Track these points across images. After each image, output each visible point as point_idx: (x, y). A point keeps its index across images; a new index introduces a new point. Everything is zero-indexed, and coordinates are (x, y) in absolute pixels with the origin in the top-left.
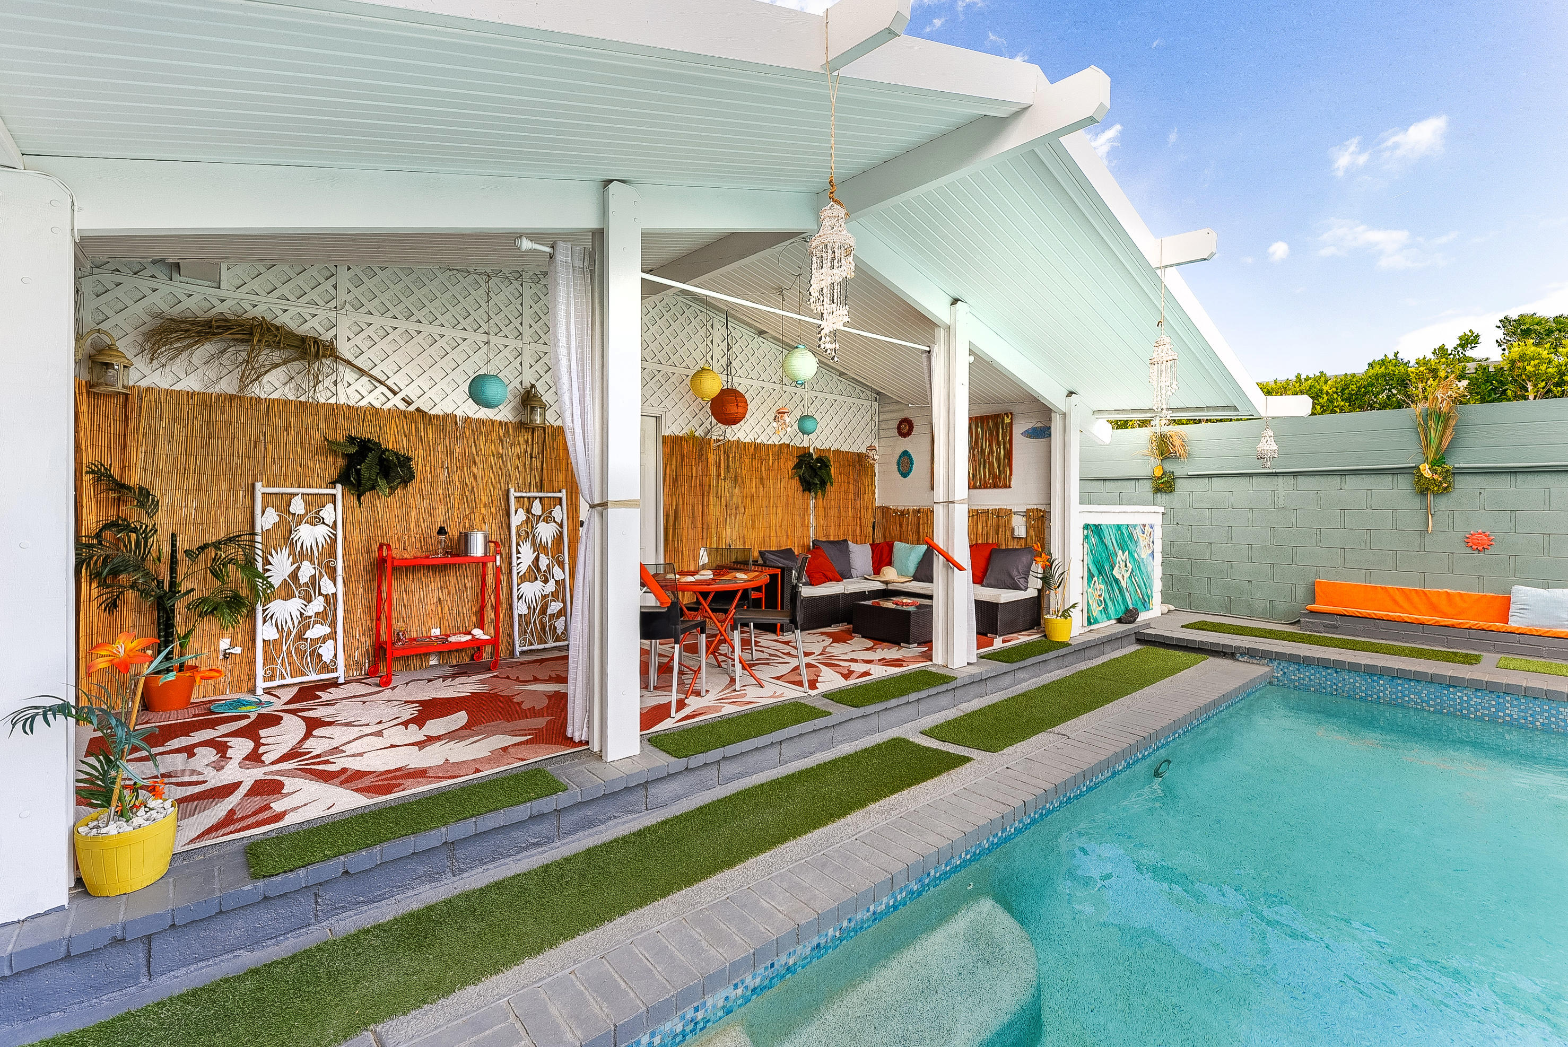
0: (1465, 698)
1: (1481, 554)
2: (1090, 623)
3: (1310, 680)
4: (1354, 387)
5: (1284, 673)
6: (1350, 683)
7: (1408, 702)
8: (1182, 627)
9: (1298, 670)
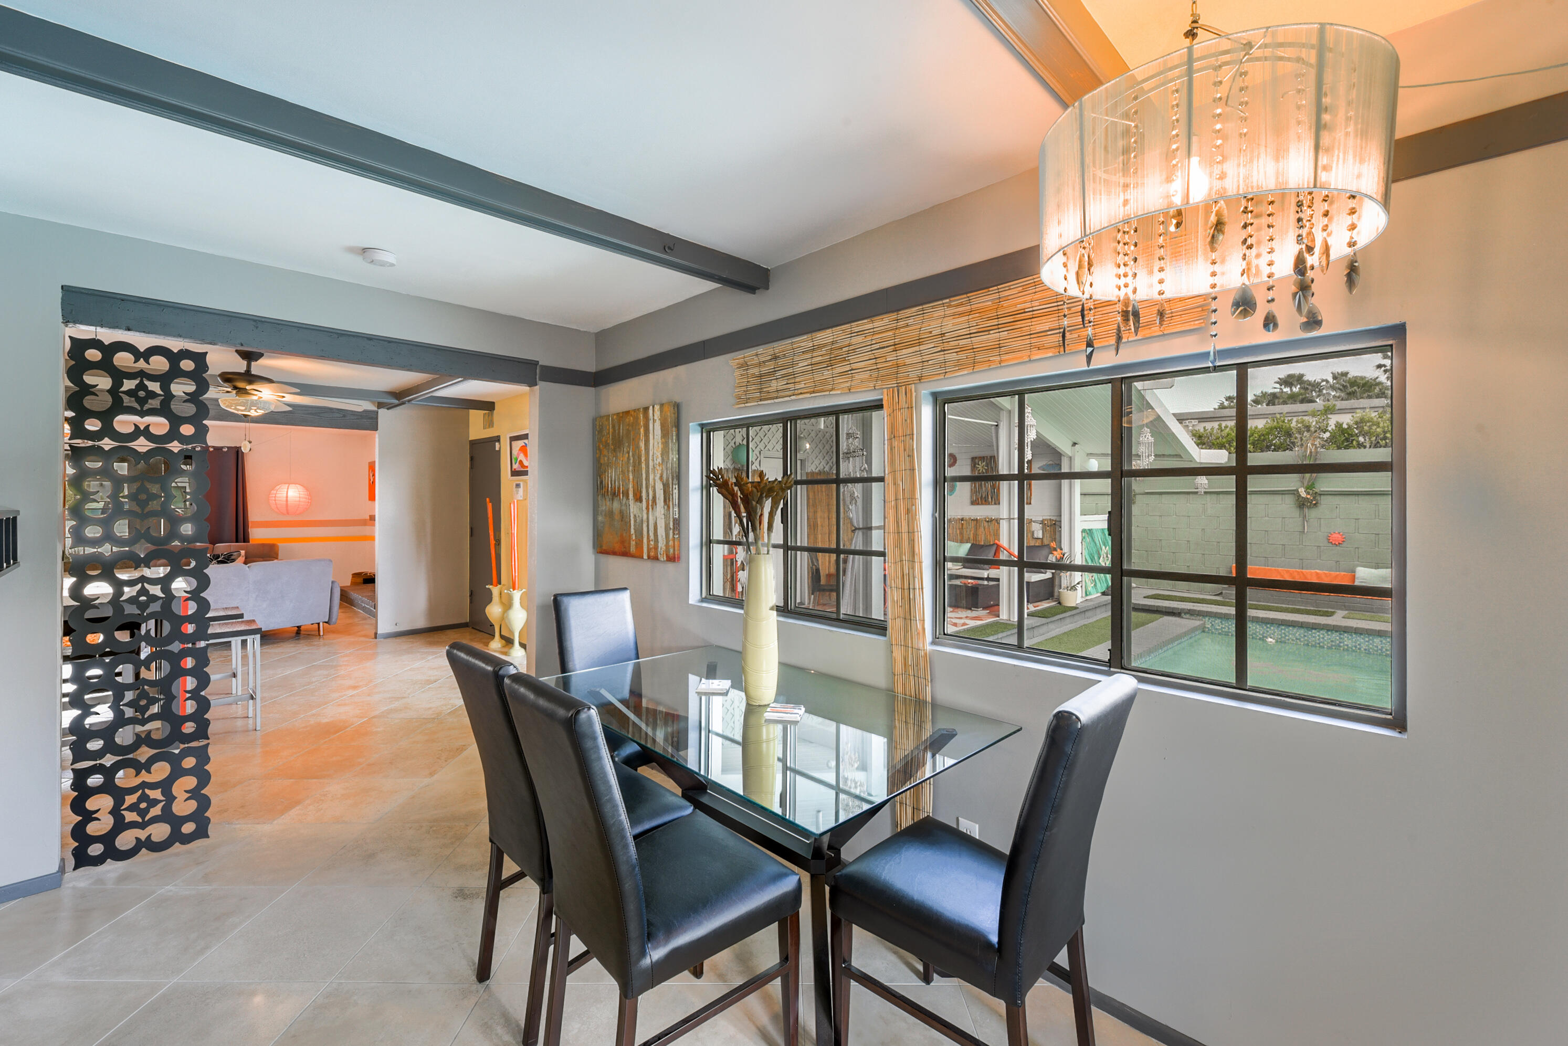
0: (1321, 636)
1: (1338, 548)
2: (1086, 595)
3: (1229, 629)
4: (1256, 435)
5: (1213, 625)
6: (1253, 630)
7: (1288, 640)
8: (1145, 597)
9: (1221, 622)
